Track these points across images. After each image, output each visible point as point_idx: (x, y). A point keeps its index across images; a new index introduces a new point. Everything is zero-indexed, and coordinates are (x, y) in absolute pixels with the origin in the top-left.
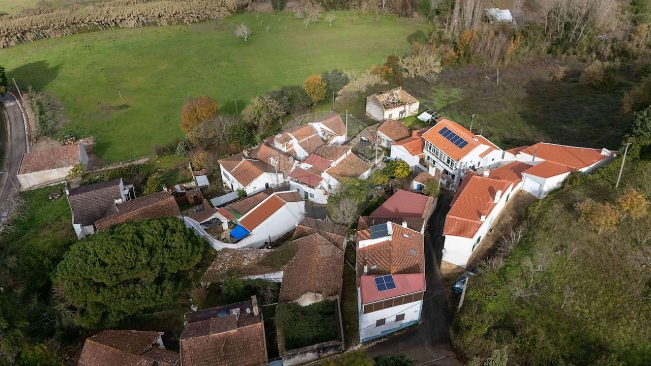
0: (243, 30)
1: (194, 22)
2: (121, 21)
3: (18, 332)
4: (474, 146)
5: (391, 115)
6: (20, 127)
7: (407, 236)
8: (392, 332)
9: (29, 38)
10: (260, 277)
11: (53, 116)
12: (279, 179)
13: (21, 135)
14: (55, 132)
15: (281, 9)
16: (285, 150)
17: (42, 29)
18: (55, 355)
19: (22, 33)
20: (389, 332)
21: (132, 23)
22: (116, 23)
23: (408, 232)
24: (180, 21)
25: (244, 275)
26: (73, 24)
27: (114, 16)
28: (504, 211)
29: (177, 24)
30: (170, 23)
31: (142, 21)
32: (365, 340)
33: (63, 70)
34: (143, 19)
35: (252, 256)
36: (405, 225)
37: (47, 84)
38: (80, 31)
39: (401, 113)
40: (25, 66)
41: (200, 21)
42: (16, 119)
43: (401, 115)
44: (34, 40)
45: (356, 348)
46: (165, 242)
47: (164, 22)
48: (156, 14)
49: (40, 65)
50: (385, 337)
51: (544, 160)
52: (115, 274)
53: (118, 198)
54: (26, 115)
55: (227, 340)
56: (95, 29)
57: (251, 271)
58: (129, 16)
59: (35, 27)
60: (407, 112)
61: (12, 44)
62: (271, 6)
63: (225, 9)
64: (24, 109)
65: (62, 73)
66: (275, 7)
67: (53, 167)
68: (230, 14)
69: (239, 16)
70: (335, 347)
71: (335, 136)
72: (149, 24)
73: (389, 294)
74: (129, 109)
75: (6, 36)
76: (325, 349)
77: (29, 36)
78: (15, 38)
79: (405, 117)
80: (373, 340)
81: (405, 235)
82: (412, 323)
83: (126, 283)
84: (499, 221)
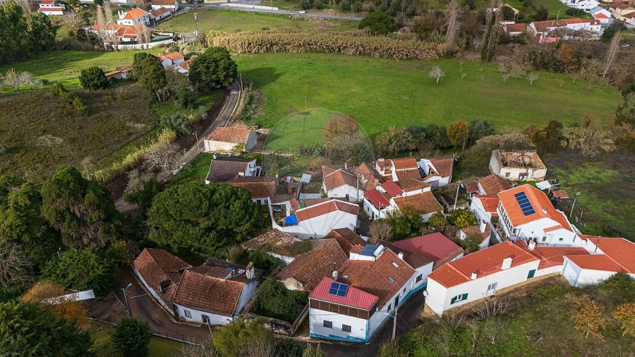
0: (437, 73)
1: (401, 59)
2: (344, 48)
3: (112, 225)
4: (539, 217)
5: (508, 174)
6: (231, 109)
7: (397, 266)
8: (339, 339)
9: (274, 49)
10: (280, 257)
11: (256, 108)
12: (360, 195)
13: (227, 116)
14: (250, 119)
15: (489, 61)
16: (382, 173)
17: (285, 44)
18: (127, 252)
19: (271, 45)
20: (336, 339)
21: (352, 51)
22: (339, 49)
23: (400, 263)
24: (391, 56)
25: (271, 251)
26: (309, 44)
27: (340, 43)
28: (523, 286)
29: (387, 58)
30: (381, 56)
31: (360, 51)
32: (314, 336)
33: (283, 77)
34: (362, 49)
35: (286, 240)
36: (400, 256)
37: (266, 85)
38: (312, 51)
39: (521, 175)
40: (261, 69)
41: (408, 59)
42: (232, 103)
43: (521, 177)
44: (277, 51)
45: (304, 338)
46: (227, 204)
47: (377, 55)
48: (373, 47)
49: (271, 70)
50: (331, 341)
51: (603, 253)
52: (180, 211)
53: (242, 171)
54: (239, 103)
55: (214, 285)
56: (323, 51)
57: (277, 250)
58: (351, 45)
59: (281, 42)
60: (530, 176)
61: (262, 51)
62: (480, 56)
63: (434, 52)
64: (241, 98)
65: (281, 79)
66: (483, 58)
67: (228, 141)
68: (438, 58)
69: (445, 60)
70: (286, 328)
71: (437, 175)
72: (364, 54)
73: (336, 300)
74: (309, 116)
75: (260, 45)
76: (277, 326)
77: (275, 48)
78: (265, 47)
79: (525, 181)
80: (321, 339)
81: (394, 264)
82: (360, 341)
83: (187, 221)
84: (510, 292)
